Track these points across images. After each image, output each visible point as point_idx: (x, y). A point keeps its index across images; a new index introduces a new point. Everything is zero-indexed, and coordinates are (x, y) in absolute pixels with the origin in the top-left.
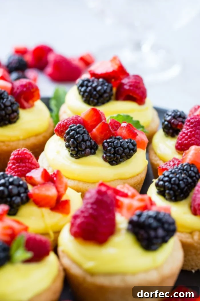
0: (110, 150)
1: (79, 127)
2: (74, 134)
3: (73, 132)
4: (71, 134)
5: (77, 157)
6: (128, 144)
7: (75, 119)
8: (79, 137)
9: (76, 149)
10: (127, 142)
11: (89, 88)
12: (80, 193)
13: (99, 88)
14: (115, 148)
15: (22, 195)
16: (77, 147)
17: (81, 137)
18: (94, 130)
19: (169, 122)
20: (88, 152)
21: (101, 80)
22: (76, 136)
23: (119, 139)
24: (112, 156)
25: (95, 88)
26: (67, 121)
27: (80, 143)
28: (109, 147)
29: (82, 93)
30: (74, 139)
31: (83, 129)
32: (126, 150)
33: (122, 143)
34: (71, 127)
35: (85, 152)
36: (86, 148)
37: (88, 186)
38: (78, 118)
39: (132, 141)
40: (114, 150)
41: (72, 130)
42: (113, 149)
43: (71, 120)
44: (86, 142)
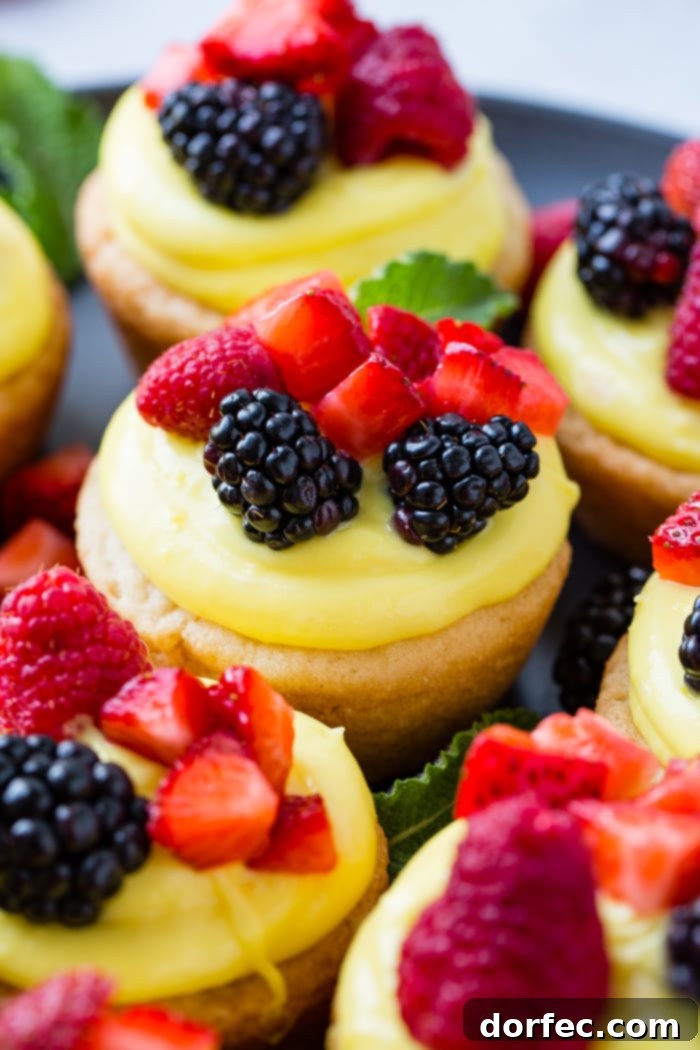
0: (429, 493)
1: (269, 407)
2: (254, 444)
3: (250, 436)
4: (242, 449)
5: (278, 543)
6: (502, 449)
7: (237, 356)
8: (284, 457)
9: (275, 513)
10: (495, 442)
11: (228, 141)
12: (340, 731)
13: (272, 136)
14: (448, 482)
15: (120, 836)
16: (277, 503)
17: (293, 459)
18: (333, 398)
19: (614, 257)
20: (330, 517)
21: (269, 90)
22: (271, 457)
23: (454, 433)
24: (442, 520)
25: (252, 139)
26: (199, 366)
27: (292, 482)
28: (420, 481)
29: (193, 164)
30: (261, 467)
31: (289, 411)
32: (496, 484)
33: (479, 453)
34: (233, 409)
35: (317, 518)
36: (320, 501)
37: (354, 672)
38: (246, 348)
39: (515, 429)
40: (449, 493)
41: (243, 427)
42: (440, 491)
43: (216, 363)
44: (316, 474)
